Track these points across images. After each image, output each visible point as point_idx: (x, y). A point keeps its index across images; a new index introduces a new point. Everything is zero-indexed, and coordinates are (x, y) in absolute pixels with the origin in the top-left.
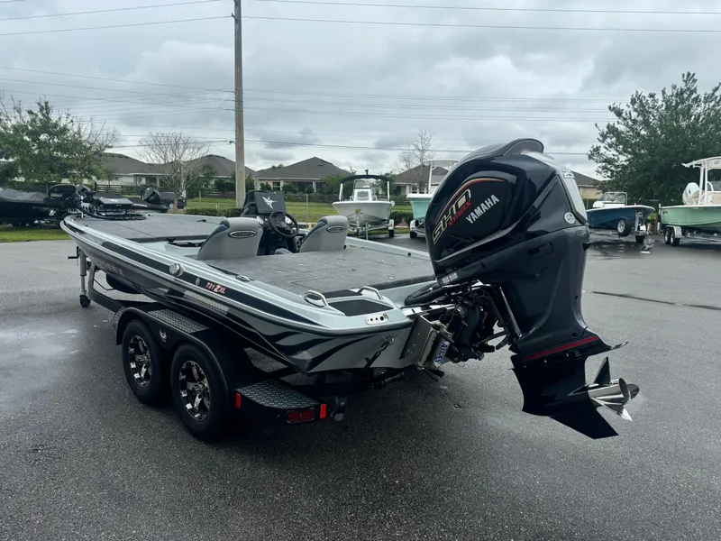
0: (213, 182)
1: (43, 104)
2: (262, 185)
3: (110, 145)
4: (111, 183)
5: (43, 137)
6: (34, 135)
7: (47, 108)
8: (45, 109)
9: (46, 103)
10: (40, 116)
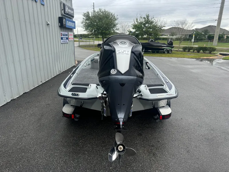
0: (206, 36)
1: (147, 15)
2: (227, 36)
3: (165, 26)
4: (173, 37)
5: (147, 25)
6: (144, 24)
7: (148, 16)
8: (148, 17)
9: (148, 15)
10: (146, 19)
